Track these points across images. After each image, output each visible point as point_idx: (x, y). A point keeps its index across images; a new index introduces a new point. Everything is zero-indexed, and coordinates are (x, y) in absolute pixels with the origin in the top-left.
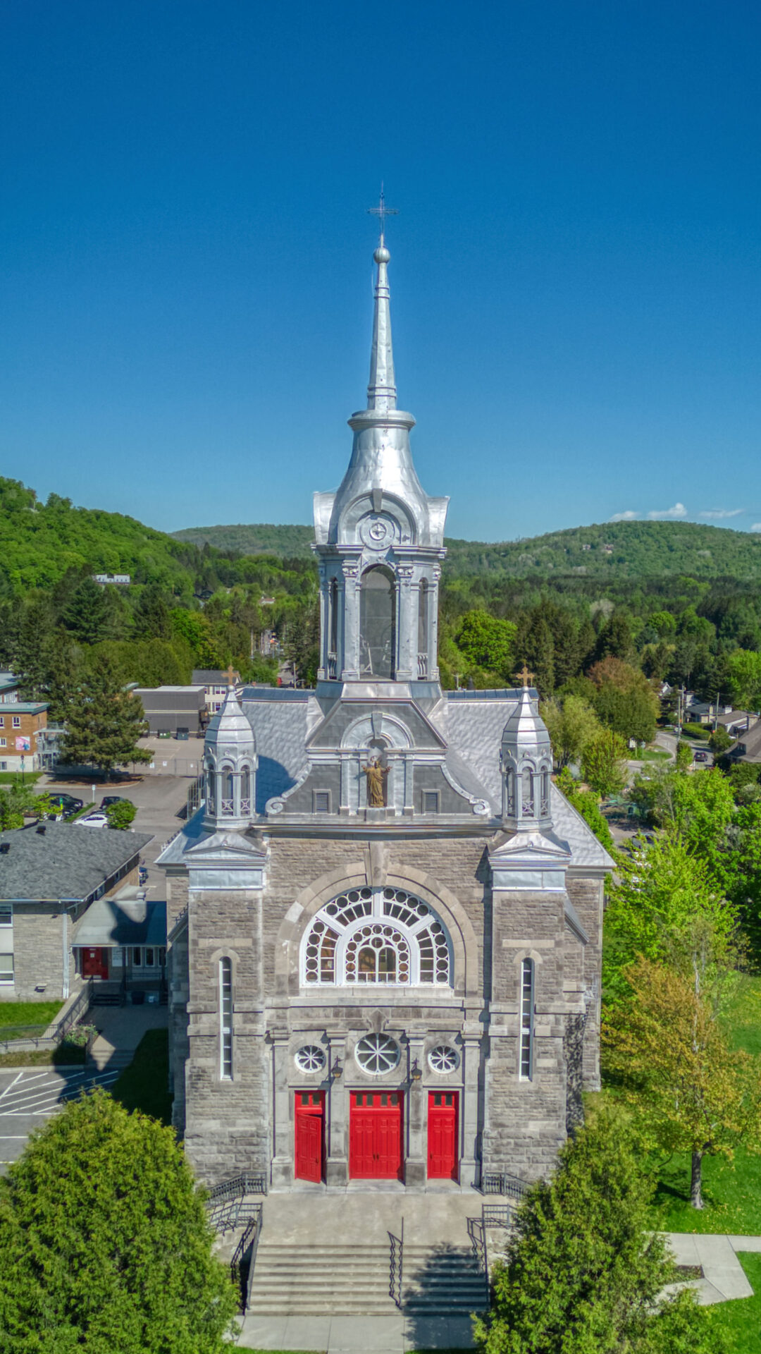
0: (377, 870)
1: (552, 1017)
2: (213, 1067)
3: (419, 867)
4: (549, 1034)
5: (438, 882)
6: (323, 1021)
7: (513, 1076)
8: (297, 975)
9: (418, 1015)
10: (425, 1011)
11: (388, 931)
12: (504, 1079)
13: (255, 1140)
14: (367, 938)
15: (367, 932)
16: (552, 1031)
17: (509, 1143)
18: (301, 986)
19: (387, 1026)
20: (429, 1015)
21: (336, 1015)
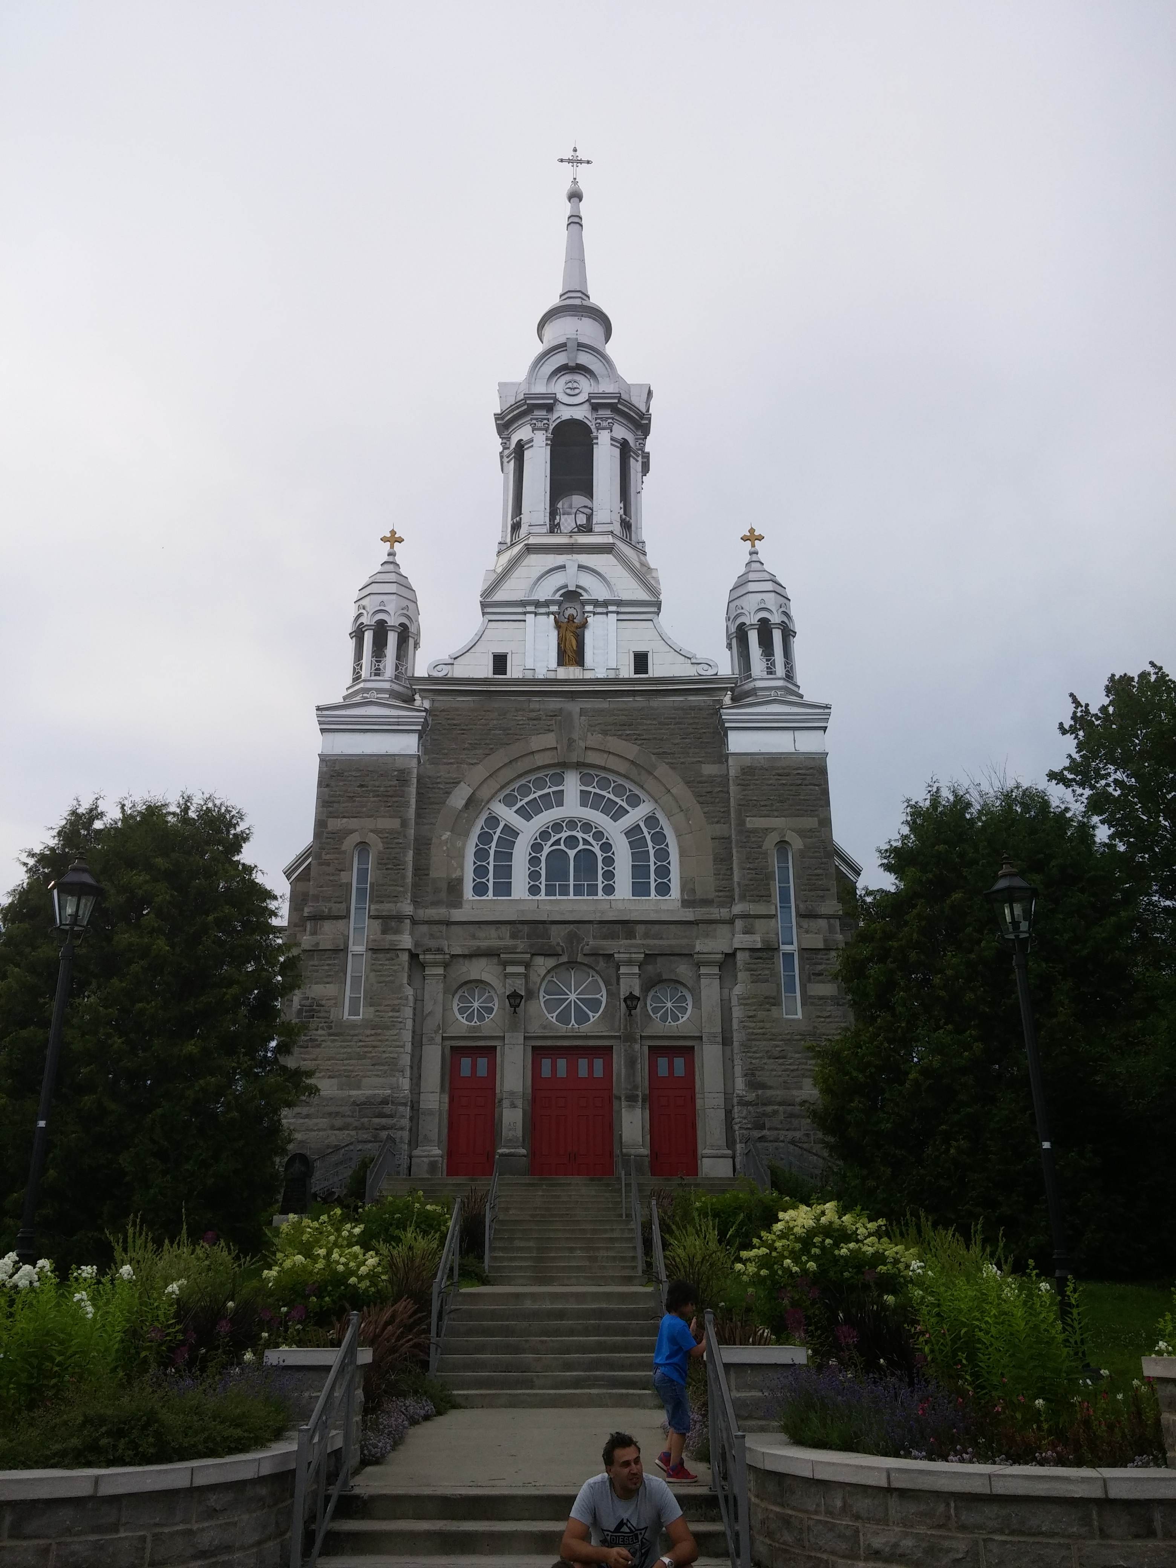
0: (571, 742)
1: (823, 923)
2: (335, 998)
3: (627, 738)
4: (821, 946)
5: (653, 757)
6: (494, 943)
7: (774, 1010)
8: (460, 881)
9: (631, 935)
10: (640, 929)
11: (587, 827)
12: (761, 1014)
13: (388, 1109)
14: (558, 836)
15: (557, 827)
16: (825, 941)
17: (775, 1112)
18: (465, 898)
19: (587, 949)
20: (646, 936)
21: (514, 936)
